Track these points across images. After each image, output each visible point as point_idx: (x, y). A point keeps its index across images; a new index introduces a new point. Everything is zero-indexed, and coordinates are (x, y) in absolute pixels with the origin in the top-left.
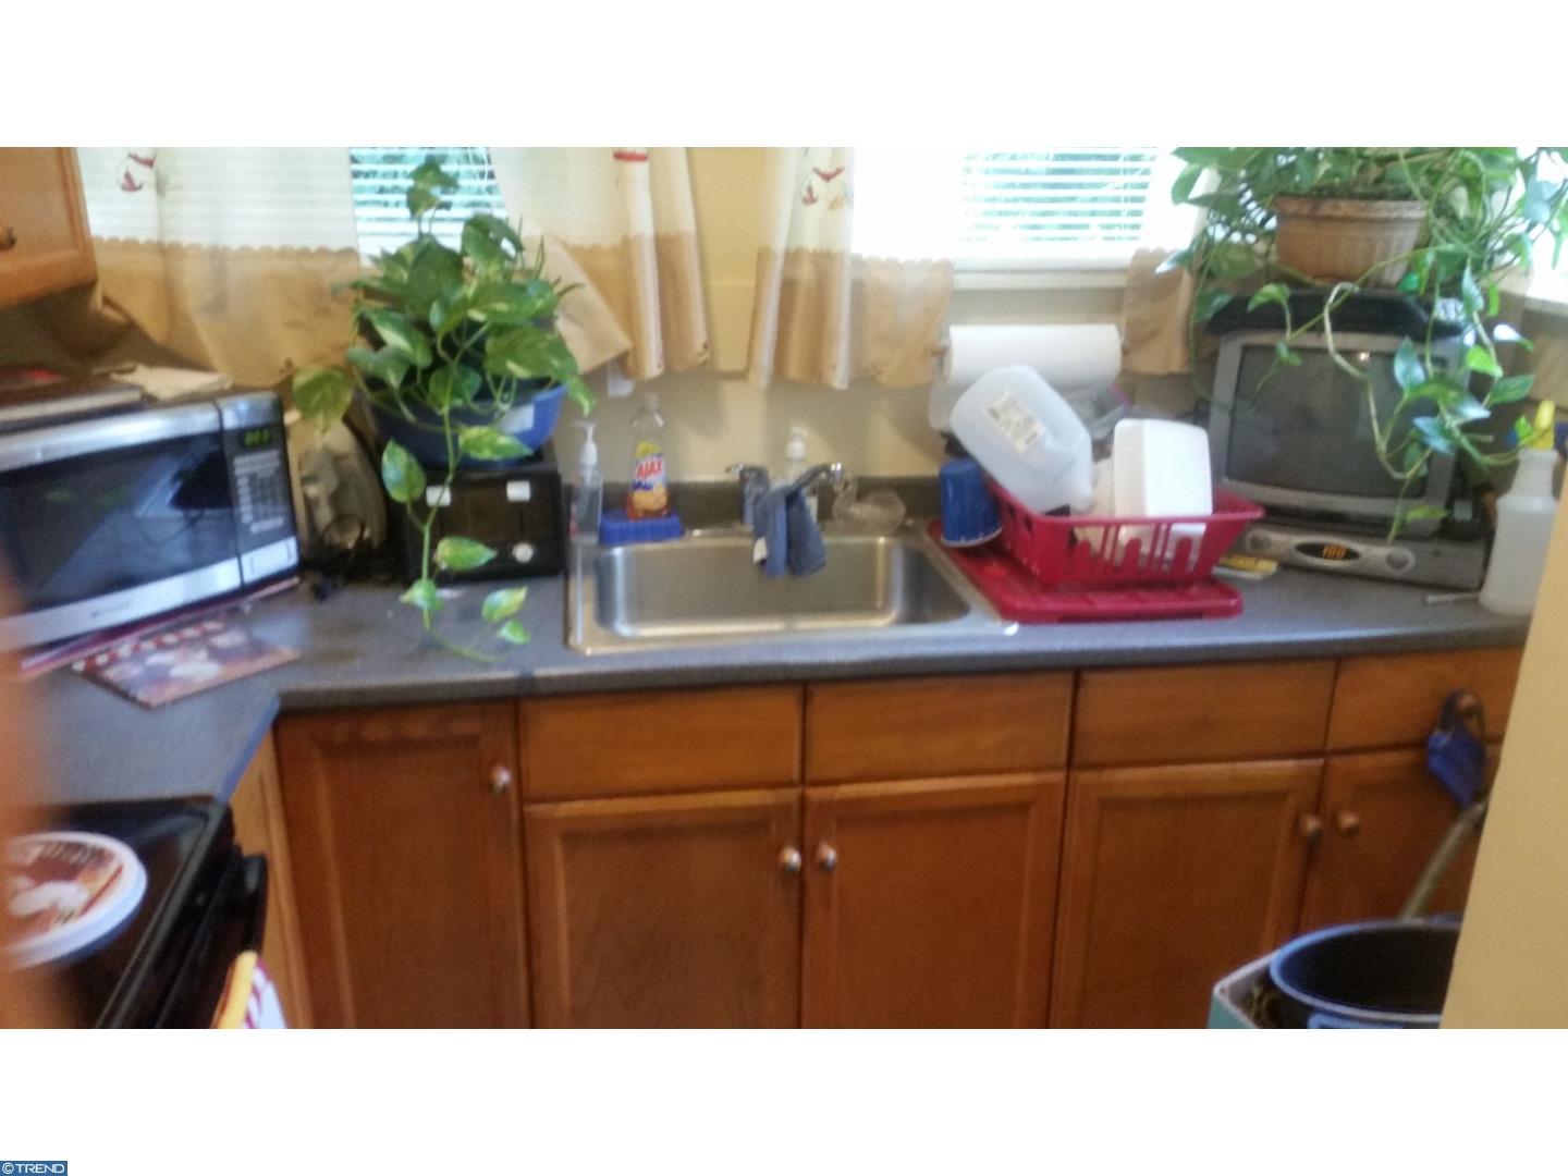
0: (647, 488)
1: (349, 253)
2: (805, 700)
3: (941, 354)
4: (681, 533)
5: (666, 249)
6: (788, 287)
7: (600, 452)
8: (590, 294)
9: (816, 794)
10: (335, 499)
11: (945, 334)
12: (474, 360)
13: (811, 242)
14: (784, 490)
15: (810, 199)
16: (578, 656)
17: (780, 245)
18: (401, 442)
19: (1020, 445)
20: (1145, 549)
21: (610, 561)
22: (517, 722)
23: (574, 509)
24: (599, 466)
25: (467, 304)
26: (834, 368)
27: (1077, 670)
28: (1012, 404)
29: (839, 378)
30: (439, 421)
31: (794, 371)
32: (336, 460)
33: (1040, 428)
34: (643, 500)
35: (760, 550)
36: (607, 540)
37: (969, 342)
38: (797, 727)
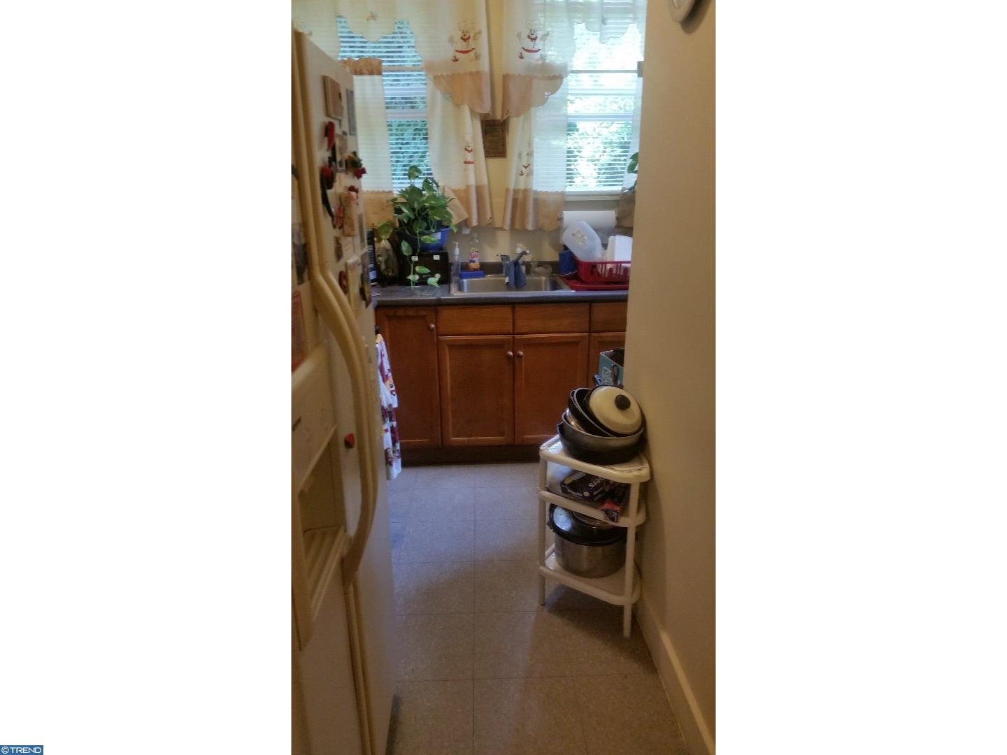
0: (474, 262)
1: (391, 192)
2: (514, 309)
3: (561, 219)
4: (484, 276)
5: (479, 189)
6: (515, 201)
7: (460, 252)
8: (456, 201)
9: (517, 337)
10: (386, 262)
11: (562, 213)
12: (425, 218)
13: (522, 187)
14: (513, 261)
15: (522, 174)
16: (452, 295)
17: (512, 187)
18: (406, 241)
19: (580, 243)
20: (614, 272)
21: (463, 282)
22: (436, 313)
23: (452, 268)
24: (460, 255)
25: (424, 202)
26: (528, 223)
27: (590, 301)
28: (579, 231)
29: (530, 227)
30: (416, 234)
31: (517, 227)
32: (387, 250)
33: (586, 238)
34: (473, 266)
35: (507, 280)
36: (462, 277)
37: (568, 215)
38: (511, 317)
